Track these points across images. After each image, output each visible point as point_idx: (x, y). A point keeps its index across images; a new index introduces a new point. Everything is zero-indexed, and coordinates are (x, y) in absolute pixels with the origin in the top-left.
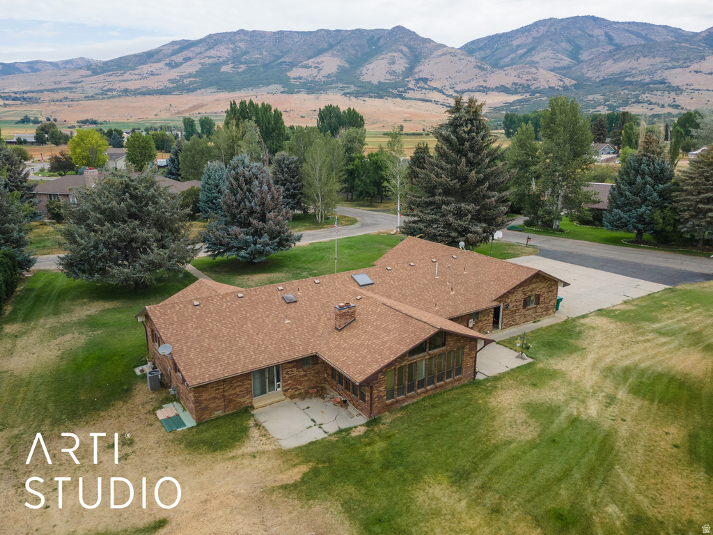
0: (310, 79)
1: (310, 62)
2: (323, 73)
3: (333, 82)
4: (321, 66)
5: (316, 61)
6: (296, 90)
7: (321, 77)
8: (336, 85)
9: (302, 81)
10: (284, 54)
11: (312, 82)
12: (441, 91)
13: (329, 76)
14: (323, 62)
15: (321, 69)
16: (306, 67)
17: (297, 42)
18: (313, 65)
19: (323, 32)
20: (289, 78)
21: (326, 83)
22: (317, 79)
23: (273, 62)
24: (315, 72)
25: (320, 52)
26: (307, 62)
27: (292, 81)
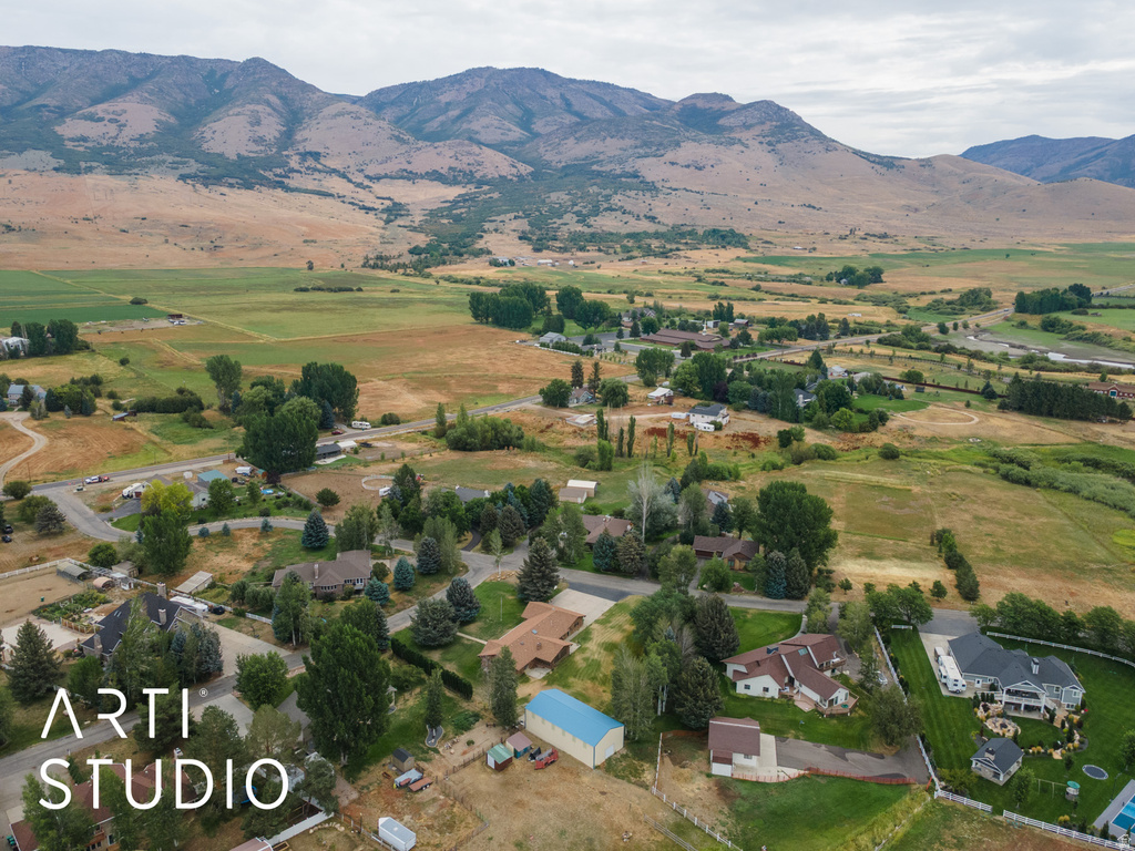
0: (105, 143)
1: (100, 109)
2: (128, 133)
3: (150, 152)
4: (122, 119)
5: (111, 109)
6: (83, 165)
7: (126, 140)
8: (161, 157)
9: (89, 144)
10: (41, 89)
11: (109, 148)
12: (344, 176)
13: (141, 139)
14: (125, 112)
15: (125, 125)
16: (92, 118)
17: (65, 68)
18: (108, 117)
19: (117, 55)
20: (60, 139)
21: (139, 153)
22: (119, 142)
23: (19, 103)
24: (112, 129)
25: (113, 93)
26: (92, 109)
27: (70, 145)
